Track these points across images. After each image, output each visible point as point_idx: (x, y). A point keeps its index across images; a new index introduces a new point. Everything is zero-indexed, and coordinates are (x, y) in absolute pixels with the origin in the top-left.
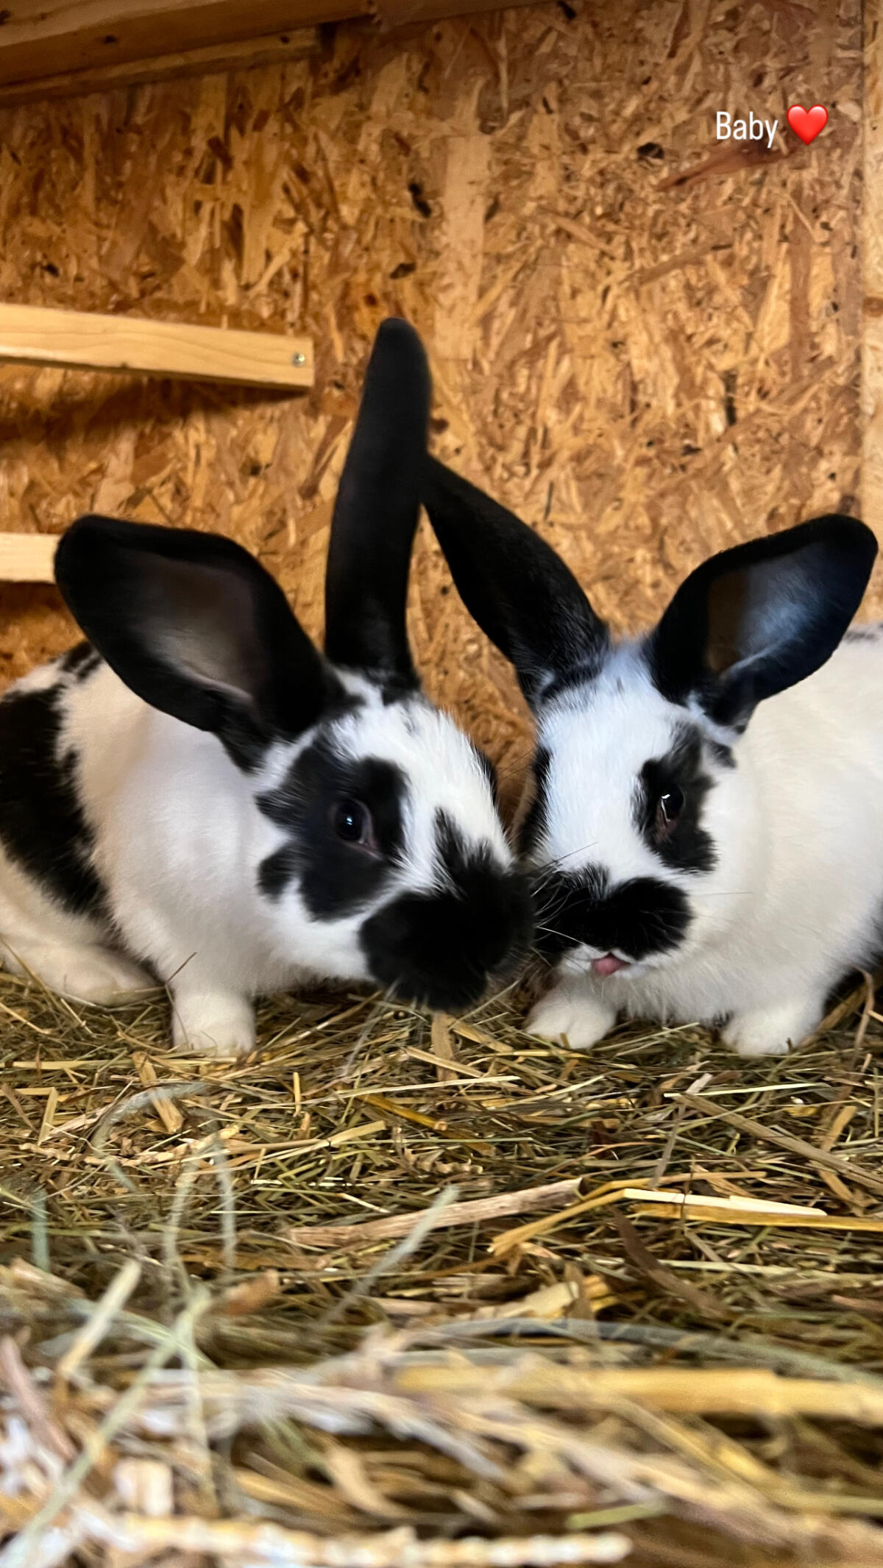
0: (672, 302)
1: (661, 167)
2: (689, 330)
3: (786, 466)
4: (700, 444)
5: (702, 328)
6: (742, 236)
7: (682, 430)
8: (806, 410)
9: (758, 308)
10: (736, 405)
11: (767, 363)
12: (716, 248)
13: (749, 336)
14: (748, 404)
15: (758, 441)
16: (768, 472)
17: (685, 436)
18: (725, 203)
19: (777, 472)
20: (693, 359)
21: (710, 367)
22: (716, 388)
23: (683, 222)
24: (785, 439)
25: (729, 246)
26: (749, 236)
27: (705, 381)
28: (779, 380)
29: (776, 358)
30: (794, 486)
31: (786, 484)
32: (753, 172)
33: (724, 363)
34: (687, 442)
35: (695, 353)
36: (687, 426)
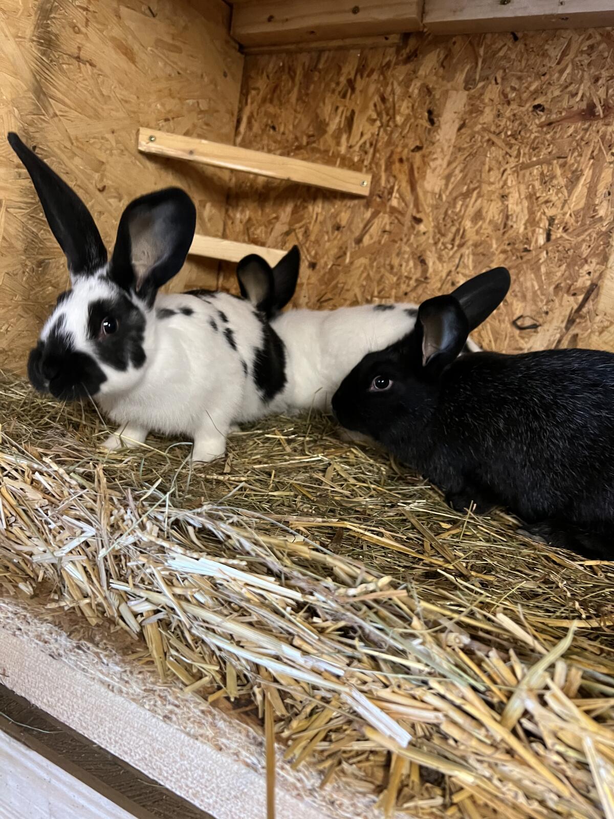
0: (533, 180)
1: (542, 116)
2: (538, 195)
3: (568, 266)
4: (531, 248)
5: (544, 195)
6: (572, 154)
7: (525, 241)
8: (584, 240)
9: (573, 189)
10: (552, 233)
11: (570, 215)
12: (559, 158)
13: (566, 201)
14: (558, 233)
15: (558, 251)
16: (560, 266)
17: (525, 243)
18: (568, 137)
19: (564, 267)
20: (537, 208)
21: (544, 213)
22: (545, 223)
23: (547, 143)
24: (571, 253)
25: (566, 157)
26: (576, 154)
27: (541, 219)
28: (574, 224)
29: (576, 214)
30: (570, 274)
31: (567, 273)
32: (584, 124)
33: (550, 212)
34: (526, 246)
35: (538, 206)
36: (527, 239)
